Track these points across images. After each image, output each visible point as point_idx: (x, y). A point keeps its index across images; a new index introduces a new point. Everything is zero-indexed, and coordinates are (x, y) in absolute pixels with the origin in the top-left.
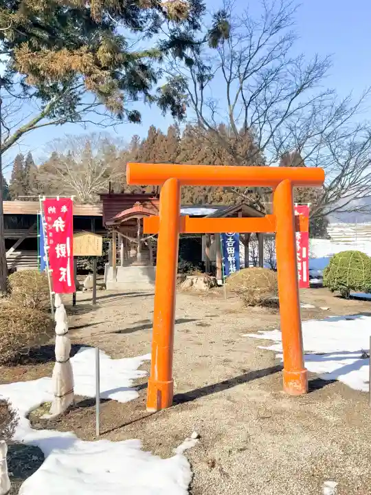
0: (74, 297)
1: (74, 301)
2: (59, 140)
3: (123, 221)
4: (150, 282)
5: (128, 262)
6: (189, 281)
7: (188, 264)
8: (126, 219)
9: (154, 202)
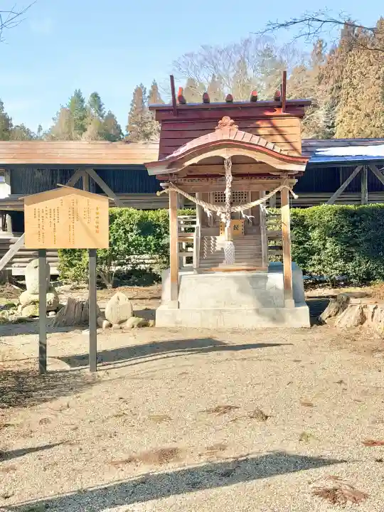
0: (43, 351)
1: (43, 363)
2: (191, 55)
3: (188, 163)
4: (257, 311)
5: (210, 261)
6: (357, 310)
7: (371, 265)
8: (195, 160)
9: (278, 122)
